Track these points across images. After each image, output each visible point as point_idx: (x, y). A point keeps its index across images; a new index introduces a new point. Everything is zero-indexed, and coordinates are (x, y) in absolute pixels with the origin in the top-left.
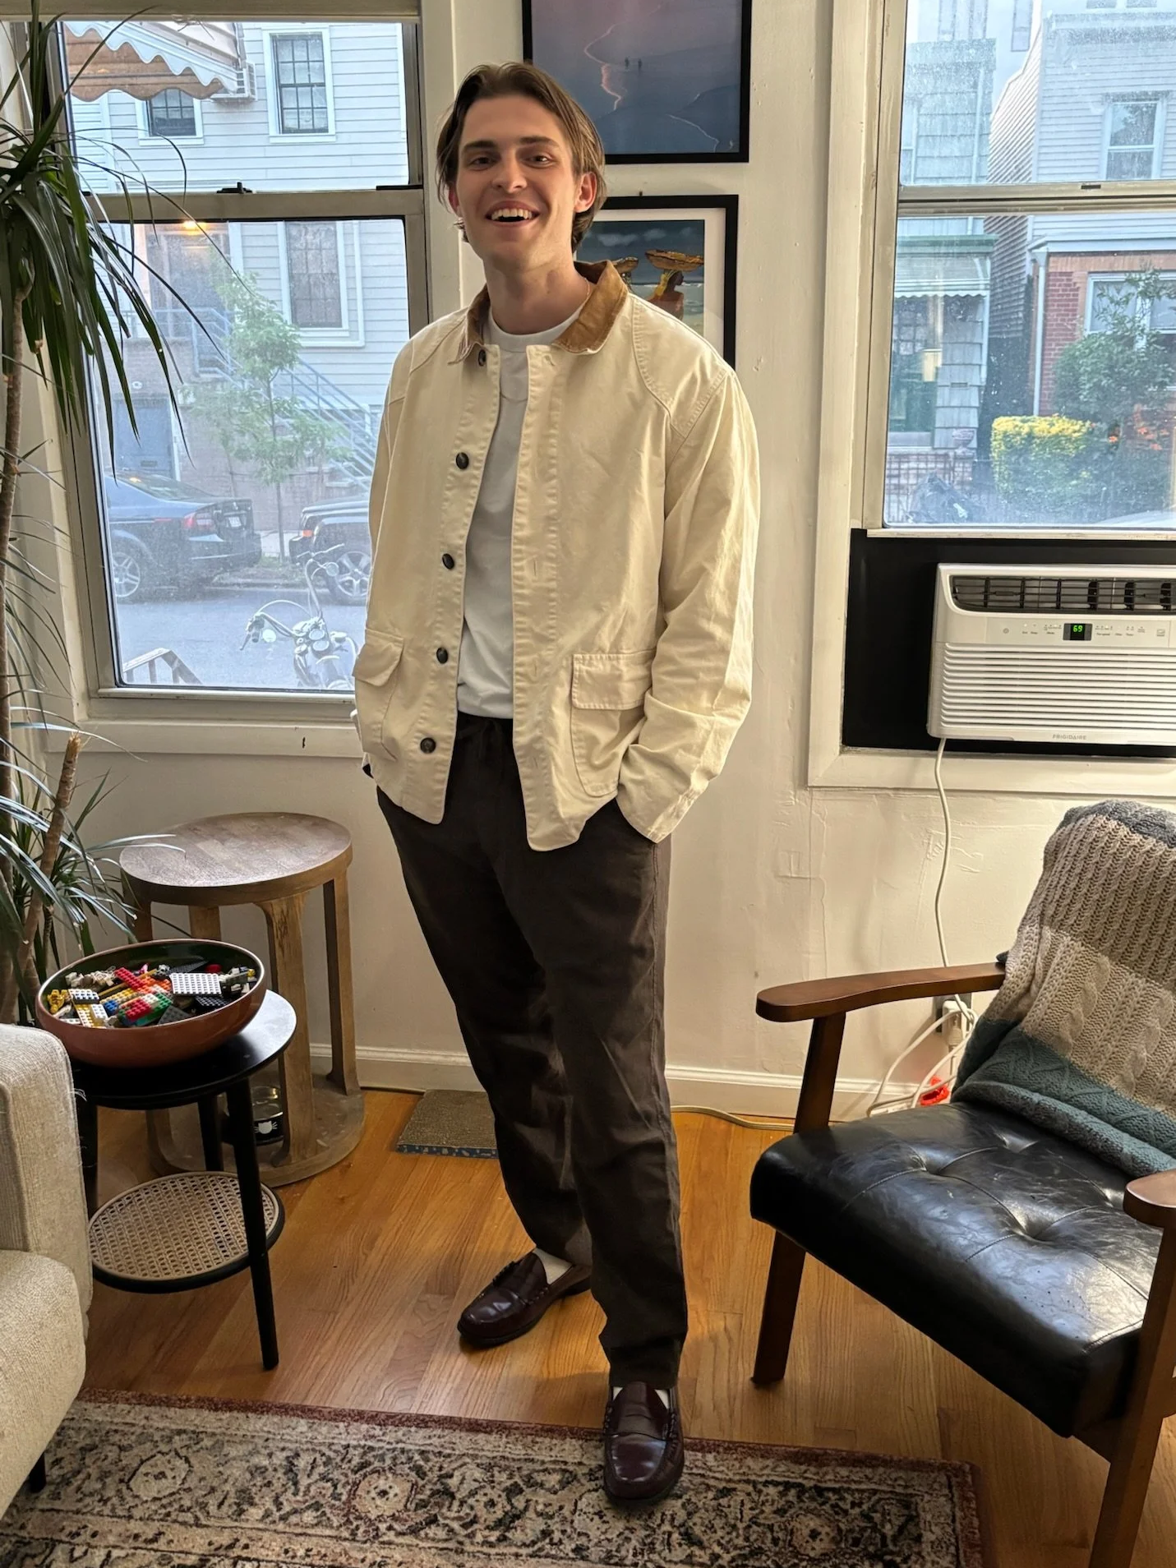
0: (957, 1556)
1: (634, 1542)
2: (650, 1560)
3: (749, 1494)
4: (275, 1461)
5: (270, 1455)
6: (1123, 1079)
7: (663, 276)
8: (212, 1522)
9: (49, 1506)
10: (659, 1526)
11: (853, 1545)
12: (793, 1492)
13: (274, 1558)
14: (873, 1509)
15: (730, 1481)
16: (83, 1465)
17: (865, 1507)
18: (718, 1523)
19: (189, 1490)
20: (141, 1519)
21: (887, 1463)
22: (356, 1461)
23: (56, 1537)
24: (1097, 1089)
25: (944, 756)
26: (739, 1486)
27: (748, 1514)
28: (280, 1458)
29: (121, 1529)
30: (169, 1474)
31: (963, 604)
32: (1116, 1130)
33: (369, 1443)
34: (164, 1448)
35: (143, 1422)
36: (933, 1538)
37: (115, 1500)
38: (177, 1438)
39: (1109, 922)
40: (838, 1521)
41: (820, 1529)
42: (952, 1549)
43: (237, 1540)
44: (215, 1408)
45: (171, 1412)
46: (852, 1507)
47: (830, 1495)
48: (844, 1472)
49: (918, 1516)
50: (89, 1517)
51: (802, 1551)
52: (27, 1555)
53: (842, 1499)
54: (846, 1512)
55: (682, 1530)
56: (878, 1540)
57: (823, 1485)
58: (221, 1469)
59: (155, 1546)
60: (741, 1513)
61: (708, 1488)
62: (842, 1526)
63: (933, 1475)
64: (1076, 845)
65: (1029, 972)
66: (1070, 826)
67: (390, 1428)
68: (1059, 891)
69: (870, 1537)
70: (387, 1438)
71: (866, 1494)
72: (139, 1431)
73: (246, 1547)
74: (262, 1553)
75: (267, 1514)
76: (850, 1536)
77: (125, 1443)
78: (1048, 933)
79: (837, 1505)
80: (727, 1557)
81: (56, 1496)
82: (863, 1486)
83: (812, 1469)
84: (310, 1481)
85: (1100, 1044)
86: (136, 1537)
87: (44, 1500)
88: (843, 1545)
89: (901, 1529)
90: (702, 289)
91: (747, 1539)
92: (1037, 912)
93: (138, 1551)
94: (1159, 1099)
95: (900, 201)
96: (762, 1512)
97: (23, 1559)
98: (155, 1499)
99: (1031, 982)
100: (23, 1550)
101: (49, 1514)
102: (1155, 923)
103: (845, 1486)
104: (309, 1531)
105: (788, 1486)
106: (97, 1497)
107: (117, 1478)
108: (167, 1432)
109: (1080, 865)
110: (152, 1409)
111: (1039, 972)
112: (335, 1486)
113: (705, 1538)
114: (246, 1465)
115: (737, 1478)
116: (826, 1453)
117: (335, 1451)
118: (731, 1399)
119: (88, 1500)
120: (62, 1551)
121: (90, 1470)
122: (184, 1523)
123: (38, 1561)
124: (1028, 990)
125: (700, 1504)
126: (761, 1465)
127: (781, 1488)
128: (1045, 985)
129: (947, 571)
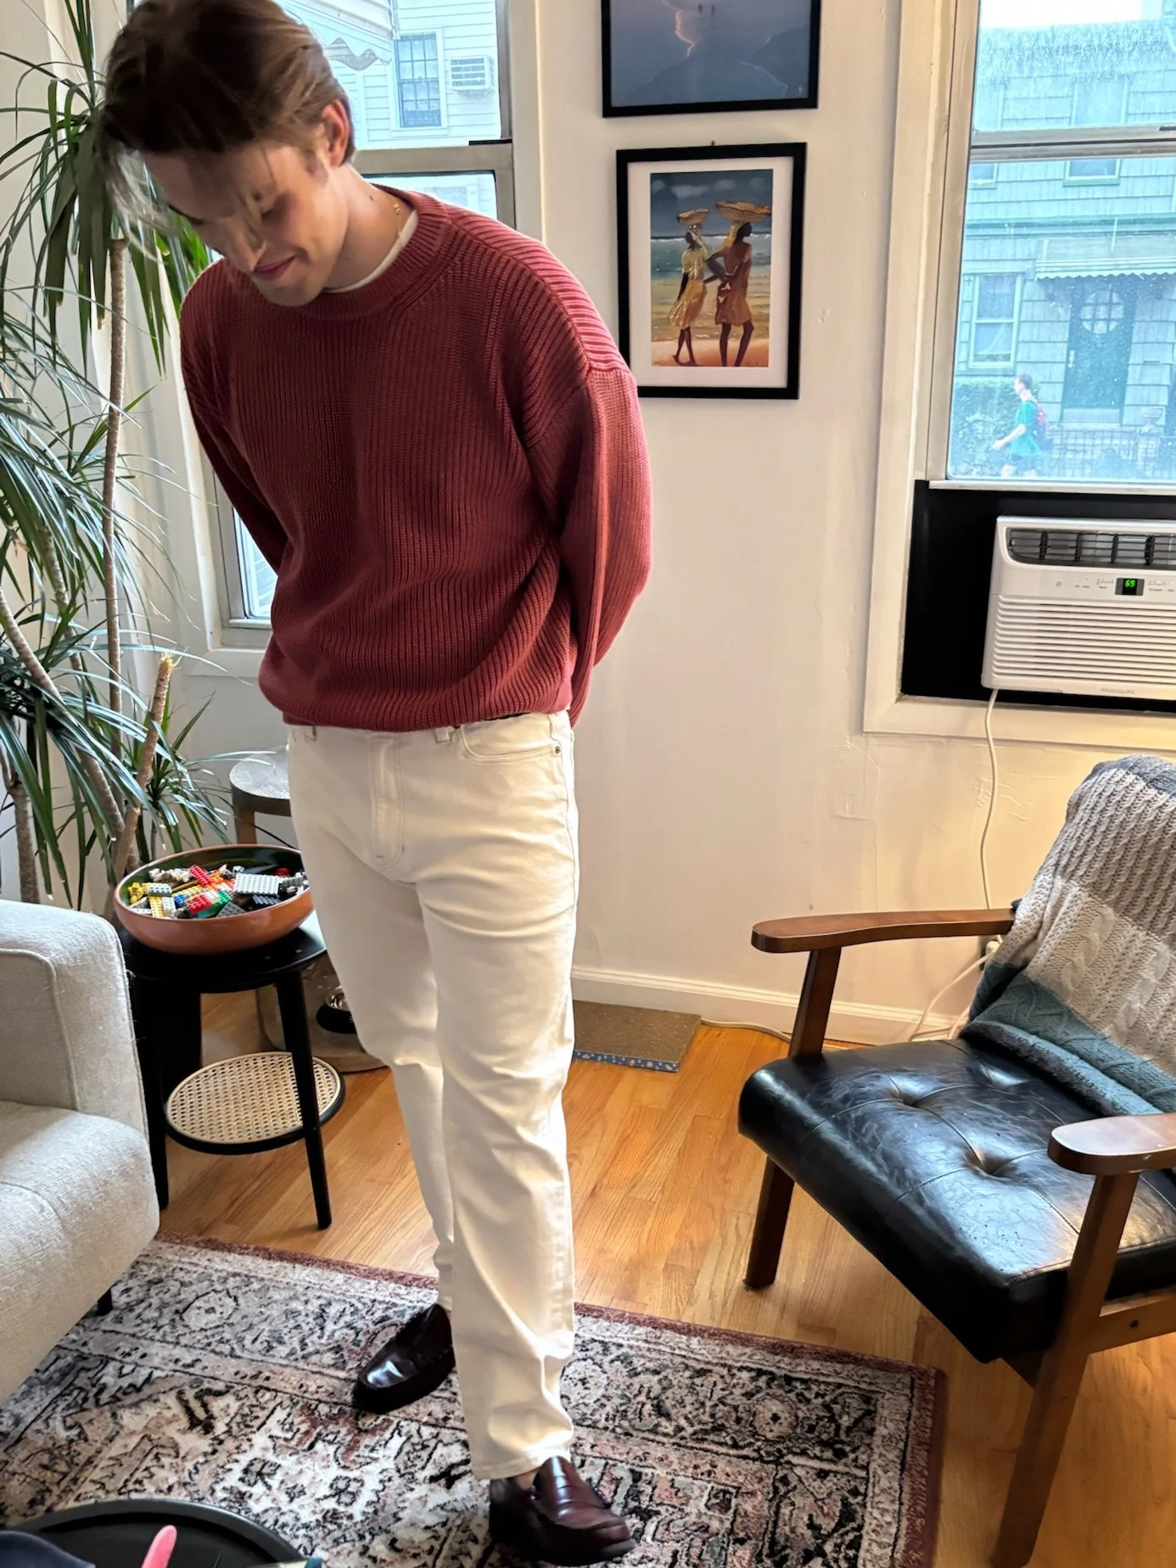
0: (904, 1452)
1: (608, 1409)
2: (620, 1426)
3: (722, 1377)
4: (309, 1307)
5: (306, 1302)
6: (1116, 1028)
7: (733, 227)
8: (246, 1355)
9: (111, 1328)
10: (636, 1396)
11: (808, 1432)
12: (764, 1378)
13: (290, 1391)
14: (835, 1401)
15: (708, 1363)
16: (148, 1296)
17: (828, 1398)
18: (689, 1399)
19: (232, 1324)
20: (186, 1346)
21: (857, 1360)
22: (378, 1315)
23: (110, 1355)
24: (1092, 1036)
25: (995, 707)
26: (717, 1369)
27: (718, 1394)
28: (314, 1306)
29: (166, 1353)
30: (219, 1310)
31: (1018, 557)
32: (1103, 1076)
33: (394, 1300)
34: (218, 1287)
35: (207, 1263)
36: (885, 1432)
37: (167, 1328)
38: (232, 1279)
39: (1117, 874)
40: (798, 1409)
41: (780, 1414)
42: (901, 1445)
43: (260, 1372)
44: (269, 1256)
45: (231, 1257)
46: (816, 1397)
47: (798, 1384)
48: (816, 1365)
49: (875, 1412)
50: (142, 1341)
51: (760, 1432)
52: (83, 1369)
53: (809, 1389)
54: (808, 1401)
55: (655, 1402)
56: (832, 1429)
57: (793, 1375)
58: (263, 1309)
59: (191, 1370)
60: (712, 1391)
61: (687, 1367)
62: (801, 1414)
63: (898, 1376)
64: (1095, 799)
65: (1037, 919)
66: (1093, 780)
67: (415, 1289)
68: (1074, 843)
69: (824, 1426)
70: (410, 1297)
71: (831, 1387)
72: (200, 1270)
73: (268, 1378)
74: (280, 1385)
75: (292, 1353)
76: (806, 1422)
77: (187, 1279)
78: (1060, 882)
79: (802, 1394)
80: (690, 1430)
81: (119, 1320)
82: (830, 1380)
83: (786, 1360)
84: (335, 1327)
85: (1098, 992)
86: (177, 1361)
87: (108, 1322)
88: (798, 1430)
89: (857, 1421)
90: (770, 238)
91: (713, 1416)
92: (1053, 861)
93: (178, 1374)
94: (1147, 1049)
95: (971, 147)
96: (732, 1393)
97: (79, 1371)
98: (202, 1329)
99: (1039, 929)
100: (81, 1364)
101: (108, 1335)
102: (1160, 879)
103: (814, 1377)
104: (325, 1371)
105: (760, 1373)
106: (152, 1325)
107: (174, 1309)
108: (224, 1274)
109: (1095, 817)
110: (216, 1253)
111: (1046, 919)
112: (357, 1334)
113: (673, 1412)
114: (285, 1308)
115: (715, 1361)
116: (802, 1347)
117: (364, 1304)
118: (727, 1291)
119: (145, 1326)
120: (114, 1367)
121: (152, 1300)
122: (220, 1353)
123: (91, 1374)
124: (1035, 937)
125: (675, 1382)
126: (739, 1352)
127: (753, 1374)
128: (1050, 933)
129: (1004, 524)
